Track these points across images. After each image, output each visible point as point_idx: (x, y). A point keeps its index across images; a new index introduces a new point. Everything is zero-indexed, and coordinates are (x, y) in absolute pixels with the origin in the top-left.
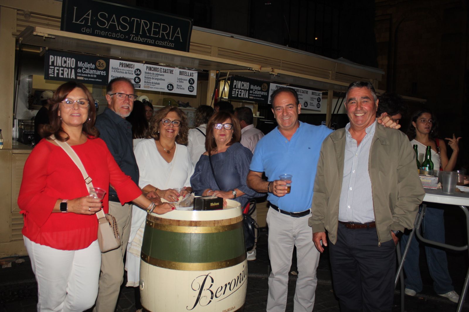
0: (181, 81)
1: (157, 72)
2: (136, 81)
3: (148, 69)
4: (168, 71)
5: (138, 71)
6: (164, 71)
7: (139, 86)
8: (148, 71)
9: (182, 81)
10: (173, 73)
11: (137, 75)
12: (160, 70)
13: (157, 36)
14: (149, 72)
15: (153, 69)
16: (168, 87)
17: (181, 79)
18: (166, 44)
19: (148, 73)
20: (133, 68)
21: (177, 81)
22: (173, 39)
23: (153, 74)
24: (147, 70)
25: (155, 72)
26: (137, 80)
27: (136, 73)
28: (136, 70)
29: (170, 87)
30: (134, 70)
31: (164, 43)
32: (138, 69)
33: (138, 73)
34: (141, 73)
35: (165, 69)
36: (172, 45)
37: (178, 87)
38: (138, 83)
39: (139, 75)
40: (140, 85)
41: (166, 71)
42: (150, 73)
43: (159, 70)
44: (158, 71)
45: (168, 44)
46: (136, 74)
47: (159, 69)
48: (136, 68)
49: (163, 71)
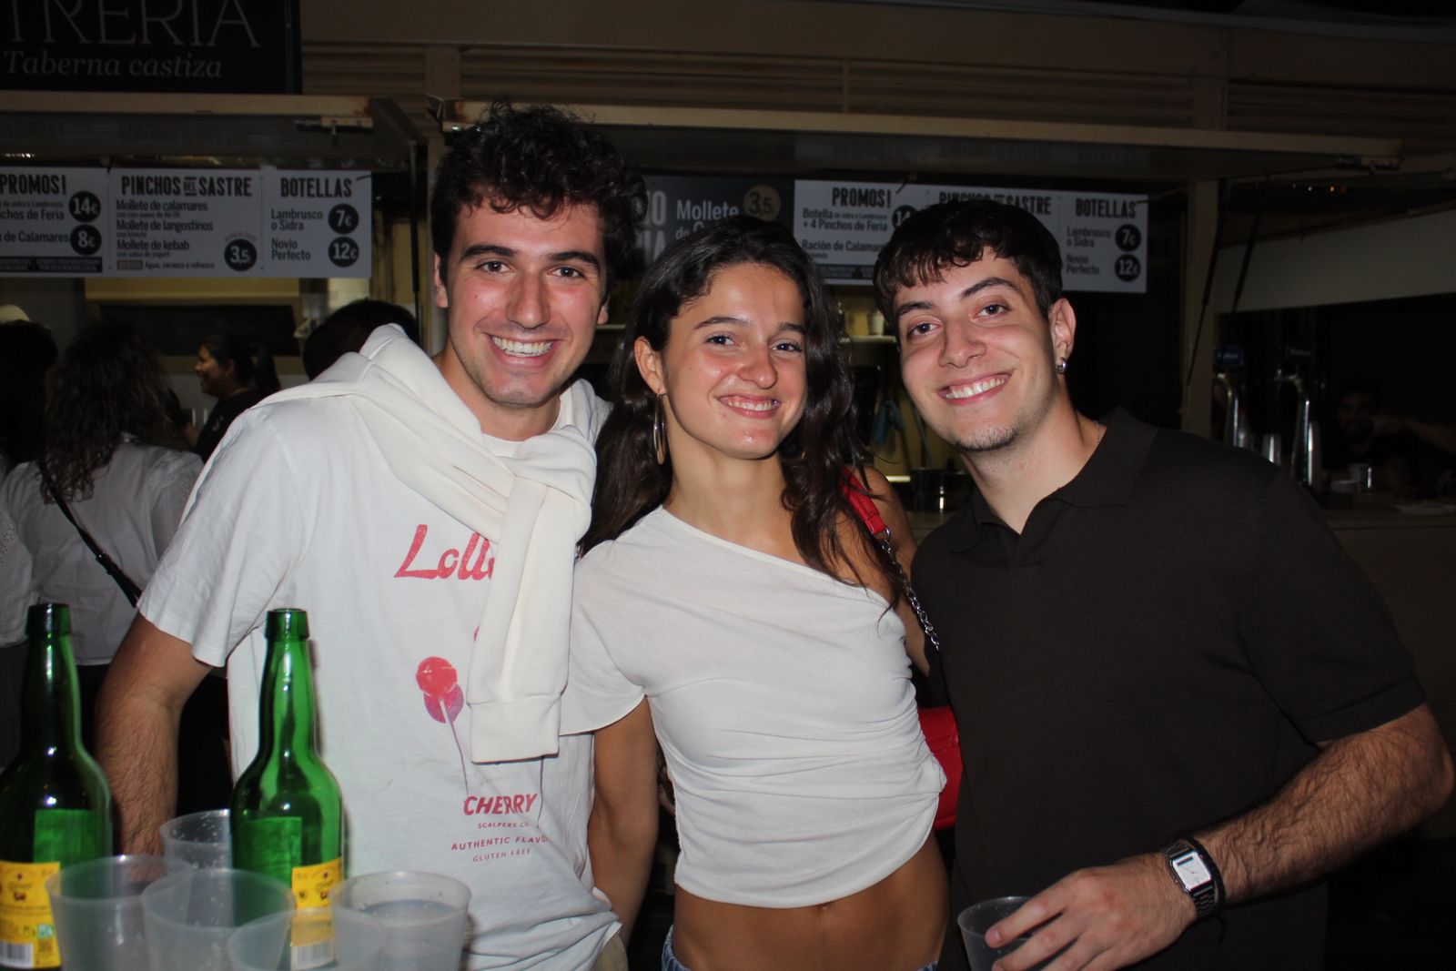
0: (290, 221)
1: (171, 198)
2: (80, 244)
3: (129, 189)
4: (225, 186)
5: (87, 201)
6: (207, 186)
7: (97, 262)
8: (129, 197)
9: (296, 221)
10: (249, 190)
11: (84, 217)
12: (187, 187)
13: (132, 41)
14: (138, 198)
15: (152, 186)
16: (228, 254)
17: (293, 214)
18: (182, 68)
19: (133, 205)
20: (61, 190)
21: (274, 226)
22: (212, 43)
23: (156, 206)
24: (124, 192)
25: (163, 199)
26: (84, 240)
27: (77, 212)
28: (77, 200)
29: (240, 254)
30: (66, 200)
31: (173, 68)
32: (82, 196)
33: (88, 210)
34: (98, 209)
35: (212, 180)
36: (213, 70)
37: (279, 250)
38: (89, 251)
39: (92, 217)
40: (100, 259)
41: (217, 187)
42: (143, 205)
43: (181, 186)
44: (177, 192)
45: (192, 69)
46: (77, 217)
47: (182, 180)
48: (71, 190)
49: (198, 187)
